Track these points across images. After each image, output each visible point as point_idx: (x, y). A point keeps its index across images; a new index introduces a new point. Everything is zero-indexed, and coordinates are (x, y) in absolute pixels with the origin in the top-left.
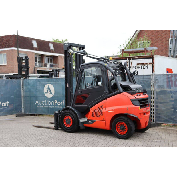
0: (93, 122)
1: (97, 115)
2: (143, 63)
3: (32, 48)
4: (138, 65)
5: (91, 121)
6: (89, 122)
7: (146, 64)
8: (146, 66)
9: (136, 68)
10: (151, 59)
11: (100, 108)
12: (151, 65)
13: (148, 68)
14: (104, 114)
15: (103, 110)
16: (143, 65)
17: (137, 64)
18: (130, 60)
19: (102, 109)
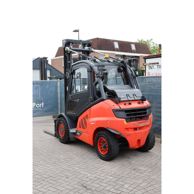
0: (80, 134)
1: (83, 127)
3: (114, 49)
11: (85, 117)
14: (87, 126)
19: (86, 120)
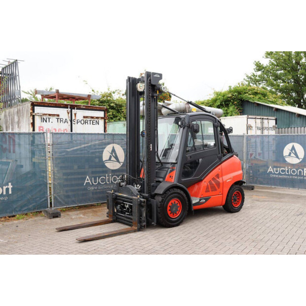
0: (207, 200)
1: (214, 189)
2: (93, 116)
4: (85, 119)
5: (204, 199)
6: (202, 201)
7: (97, 118)
8: (96, 121)
9: (82, 123)
10: (103, 112)
11: (216, 178)
12: (103, 120)
13: (98, 124)
14: (221, 186)
15: (220, 180)
16: (92, 120)
17: (84, 117)
18: (73, 110)
19: (218, 179)
